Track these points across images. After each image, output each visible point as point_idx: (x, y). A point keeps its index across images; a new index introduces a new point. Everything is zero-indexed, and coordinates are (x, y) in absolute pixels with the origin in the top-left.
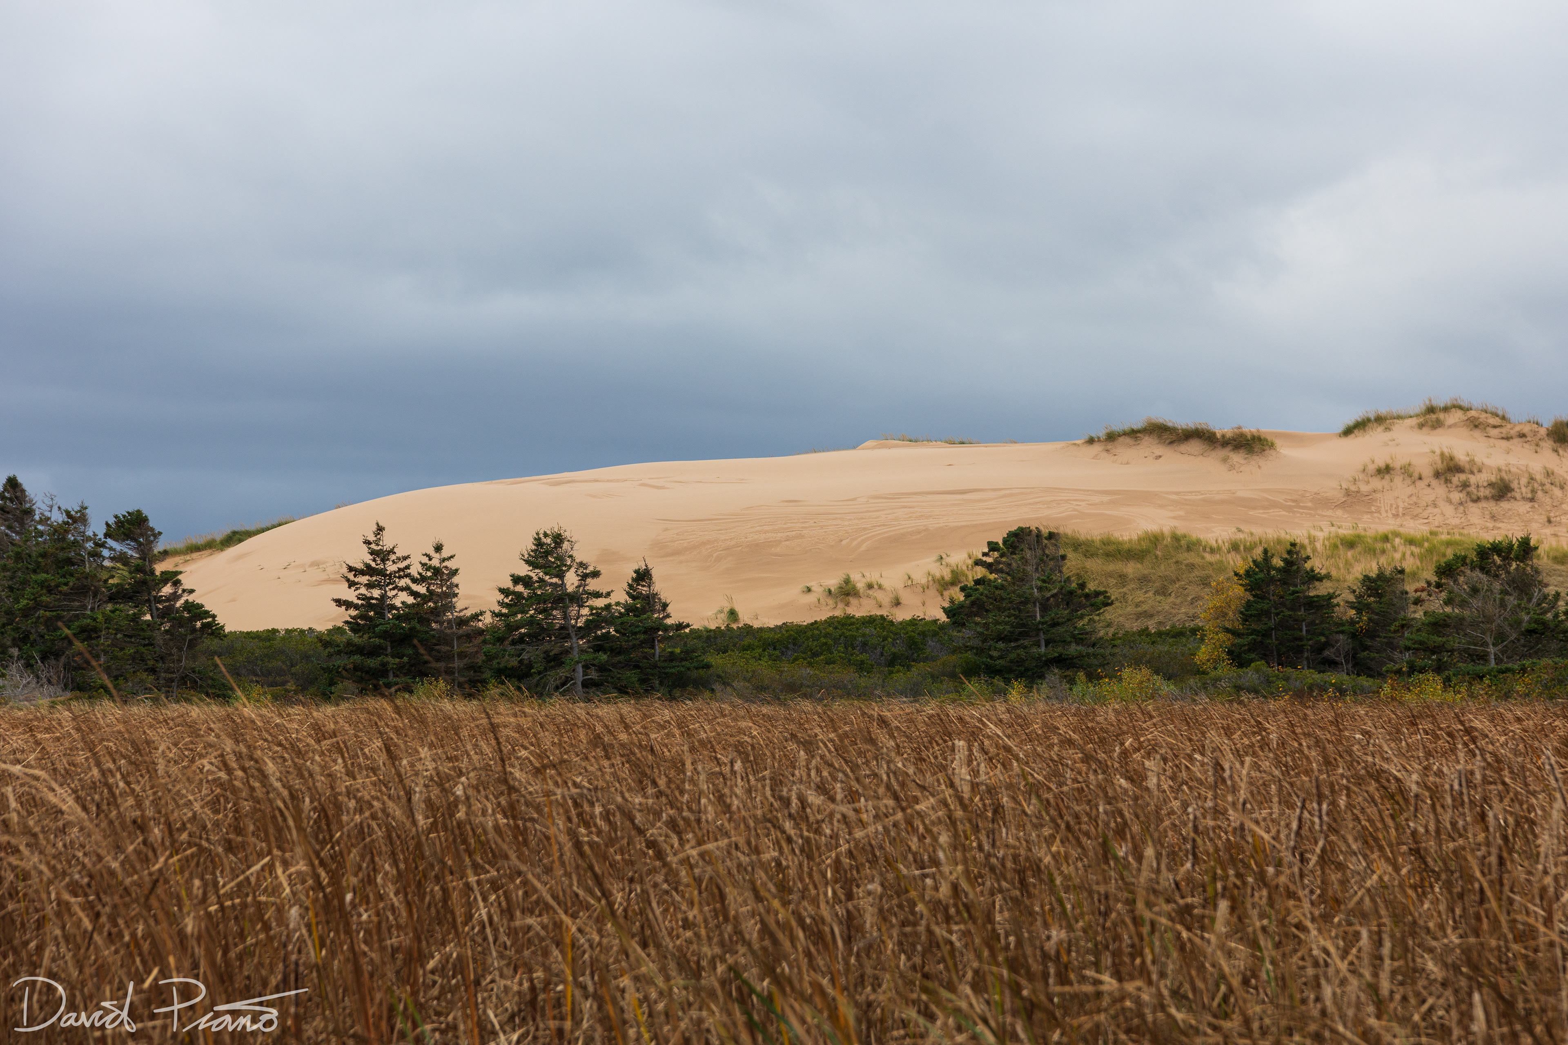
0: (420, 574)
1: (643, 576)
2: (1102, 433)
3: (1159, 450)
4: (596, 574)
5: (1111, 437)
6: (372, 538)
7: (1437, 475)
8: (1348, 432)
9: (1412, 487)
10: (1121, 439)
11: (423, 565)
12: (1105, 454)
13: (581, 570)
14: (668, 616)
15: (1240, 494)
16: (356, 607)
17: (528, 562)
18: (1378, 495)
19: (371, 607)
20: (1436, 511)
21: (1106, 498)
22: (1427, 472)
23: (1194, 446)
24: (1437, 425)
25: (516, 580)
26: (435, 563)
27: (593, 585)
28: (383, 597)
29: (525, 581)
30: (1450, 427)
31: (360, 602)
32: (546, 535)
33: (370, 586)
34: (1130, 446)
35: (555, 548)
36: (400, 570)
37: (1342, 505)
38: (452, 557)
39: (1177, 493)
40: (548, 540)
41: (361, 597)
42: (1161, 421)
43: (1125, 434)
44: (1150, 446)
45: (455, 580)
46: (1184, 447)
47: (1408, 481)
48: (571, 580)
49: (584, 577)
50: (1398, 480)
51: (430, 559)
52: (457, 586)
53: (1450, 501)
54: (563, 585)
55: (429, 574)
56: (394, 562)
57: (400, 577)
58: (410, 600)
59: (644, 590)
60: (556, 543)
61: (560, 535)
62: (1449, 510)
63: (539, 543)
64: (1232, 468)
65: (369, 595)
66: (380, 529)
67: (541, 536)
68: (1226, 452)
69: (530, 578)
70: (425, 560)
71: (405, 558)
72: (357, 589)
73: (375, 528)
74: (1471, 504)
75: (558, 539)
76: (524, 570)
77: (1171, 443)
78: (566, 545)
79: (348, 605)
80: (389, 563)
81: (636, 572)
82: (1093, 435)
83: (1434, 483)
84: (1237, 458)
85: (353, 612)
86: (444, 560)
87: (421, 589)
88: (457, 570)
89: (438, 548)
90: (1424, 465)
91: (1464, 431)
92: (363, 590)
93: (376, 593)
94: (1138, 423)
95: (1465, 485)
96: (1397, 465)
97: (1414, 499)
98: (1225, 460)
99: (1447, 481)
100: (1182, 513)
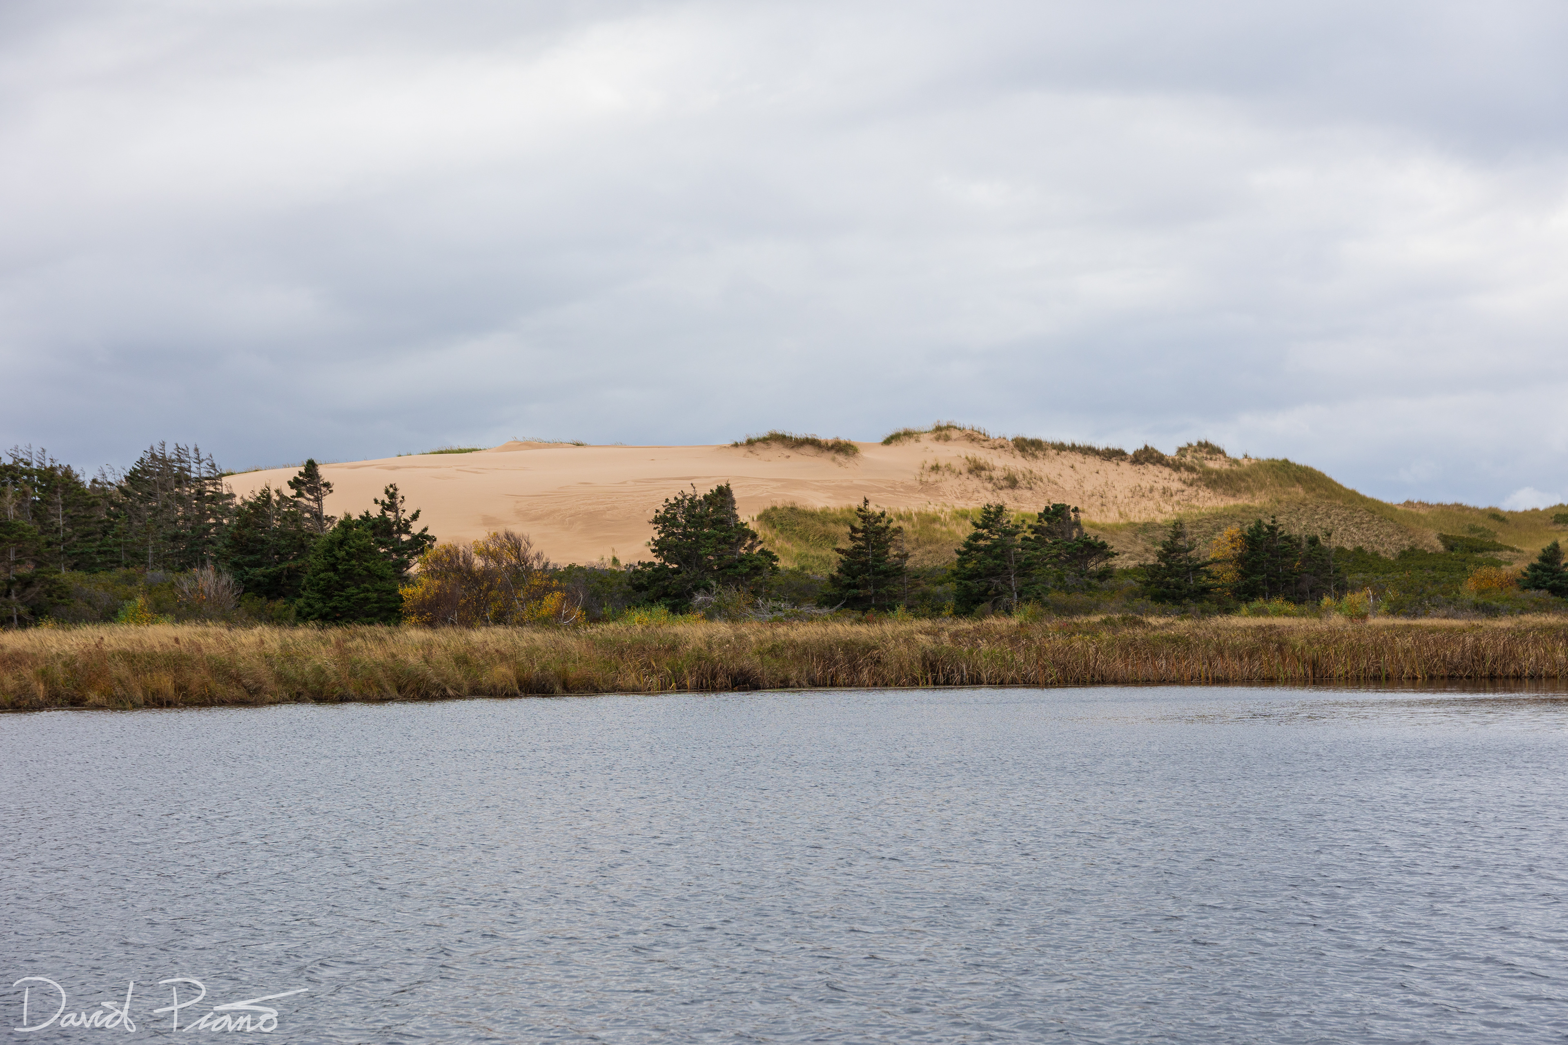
2: (743, 439)
3: (787, 452)
5: (750, 443)
7: (970, 471)
8: (888, 441)
9: (958, 479)
10: (757, 444)
12: (750, 454)
15: (855, 482)
18: (940, 484)
20: (980, 495)
21: (779, 484)
22: (964, 470)
23: (808, 449)
24: (947, 439)
30: (955, 440)
34: (765, 449)
37: (921, 491)
39: (818, 481)
43: (759, 440)
44: (777, 451)
46: (802, 450)
47: (954, 475)
50: (947, 474)
53: (986, 489)
62: (989, 495)
64: (841, 465)
68: (831, 454)
74: (998, 491)
82: (736, 440)
83: (971, 476)
84: (840, 458)
90: (959, 465)
91: (967, 443)
94: (763, 433)
95: (991, 479)
96: (942, 463)
97: (963, 488)
98: (834, 460)
99: (978, 476)
100: (831, 495)
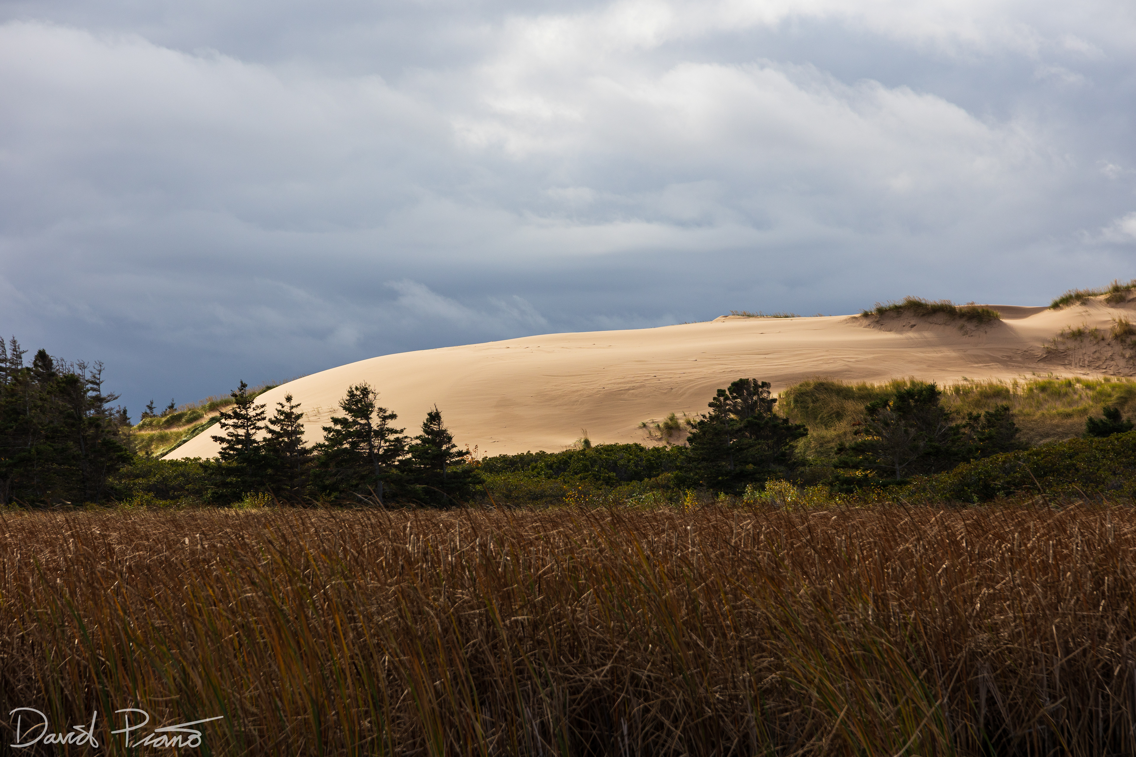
0: (275, 417)
1: (434, 417)
3: (915, 321)
4: (393, 416)
5: (881, 312)
6: (238, 393)
7: (1117, 336)
8: (1055, 305)
9: (1096, 346)
11: (279, 411)
12: (877, 325)
13: (381, 414)
14: (454, 446)
16: (228, 441)
17: (345, 408)
18: (1071, 352)
19: (239, 442)
22: (1109, 336)
23: (940, 318)
24: (1121, 301)
25: (336, 421)
26: (287, 409)
27: (391, 424)
28: (248, 435)
29: (343, 422)
31: (230, 438)
32: (357, 389)
33: (235, 426)
35: (363, 398)
36: (257, 415)
38: (299, 405)
40: (358, 393)
41: (230, 434)
42: (917, 299)
45: (300, 421)
46: (932, 319)
47: (1094, 342)
48: (375, 421)
49: (384, 418)
50: (1087, 341)
51: (283, 407)
52: (302, 426)
54: (369, 425)
55: (282, 417)
56: (254, 409)
57: (259, 420)
58: (269, 436)
59: (435, 428)
60: (364, 394)
61: (366, 388)
63: (351, 394)
64: (966, 333)
65: (235, 433)
66: (244, 386)
67: (354, 389)
68: (961, 322)
69: (346, 420)
70: (279, 407)
71: (263, 406)
72: (228, 429)
73: (239, 385)
75: (365, 391)
76: (342, 414)
77: (923, 315)
78: (371, 396)
79: (222, 440)
80: (250, 410)
81: (430, 414)
82: (867, 310)
84: (970, 326)
85: (225, 445)
86: (292, 407)
87: (277, 428)
88: (302, 414)
89: (289, 399)
92: (231, 430)
93: (241, 432)
94: (900, 301)
95: (1135, 344)
96: (1090, 328)
97: (1097, 354)
98: (962, 328)
99: (1122, 341)
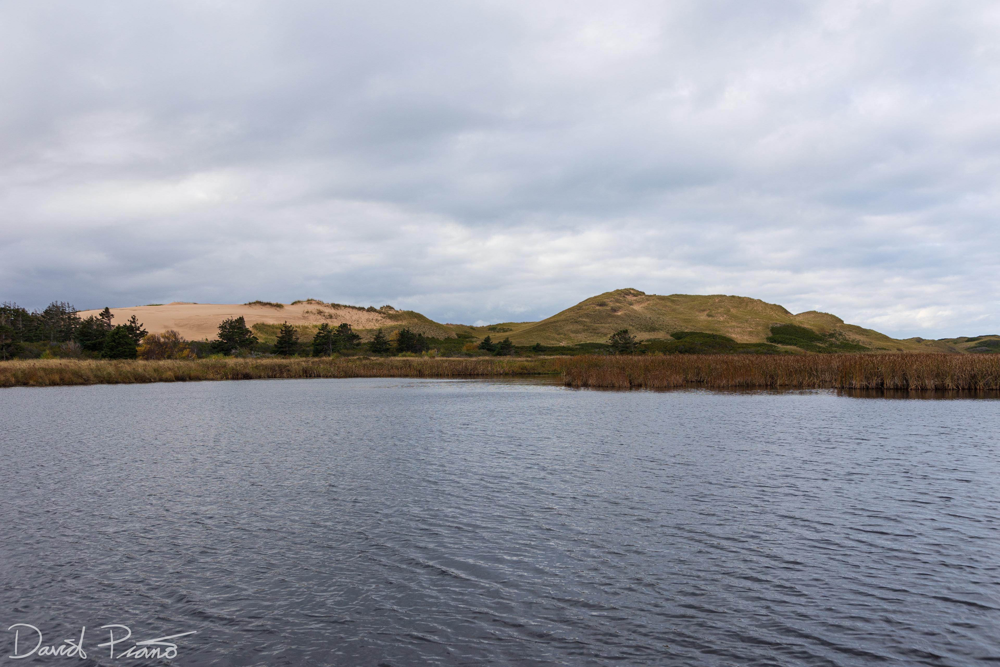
2: (248, 303)
3: (262, 307)
5: (250, 304)
7: (318, 313)
8: (293, 304)
9: (314, 316)
15: (283, 316)
20: (321, 320)
21: (259, 317)
22: (316, 313)
23: (268, 306)
24: (311, 303)
30: (314, 304)
34: (254, 306)
37: (303, 319)
39: (271, 316)
43: (253, 303)
44: (258, 307)
46: (266, 306)
53: (323, 319)
68: (275, 308)
74: (326, 319)
77: (263, 305)
83: (318, 315)
84: (278, 309)
90: (315, 311)
91: (317, 305)
95: (324, 316)
96: (310, 311)
99: (320, 314)
100: (275, 320)
